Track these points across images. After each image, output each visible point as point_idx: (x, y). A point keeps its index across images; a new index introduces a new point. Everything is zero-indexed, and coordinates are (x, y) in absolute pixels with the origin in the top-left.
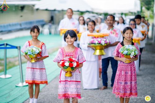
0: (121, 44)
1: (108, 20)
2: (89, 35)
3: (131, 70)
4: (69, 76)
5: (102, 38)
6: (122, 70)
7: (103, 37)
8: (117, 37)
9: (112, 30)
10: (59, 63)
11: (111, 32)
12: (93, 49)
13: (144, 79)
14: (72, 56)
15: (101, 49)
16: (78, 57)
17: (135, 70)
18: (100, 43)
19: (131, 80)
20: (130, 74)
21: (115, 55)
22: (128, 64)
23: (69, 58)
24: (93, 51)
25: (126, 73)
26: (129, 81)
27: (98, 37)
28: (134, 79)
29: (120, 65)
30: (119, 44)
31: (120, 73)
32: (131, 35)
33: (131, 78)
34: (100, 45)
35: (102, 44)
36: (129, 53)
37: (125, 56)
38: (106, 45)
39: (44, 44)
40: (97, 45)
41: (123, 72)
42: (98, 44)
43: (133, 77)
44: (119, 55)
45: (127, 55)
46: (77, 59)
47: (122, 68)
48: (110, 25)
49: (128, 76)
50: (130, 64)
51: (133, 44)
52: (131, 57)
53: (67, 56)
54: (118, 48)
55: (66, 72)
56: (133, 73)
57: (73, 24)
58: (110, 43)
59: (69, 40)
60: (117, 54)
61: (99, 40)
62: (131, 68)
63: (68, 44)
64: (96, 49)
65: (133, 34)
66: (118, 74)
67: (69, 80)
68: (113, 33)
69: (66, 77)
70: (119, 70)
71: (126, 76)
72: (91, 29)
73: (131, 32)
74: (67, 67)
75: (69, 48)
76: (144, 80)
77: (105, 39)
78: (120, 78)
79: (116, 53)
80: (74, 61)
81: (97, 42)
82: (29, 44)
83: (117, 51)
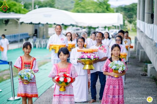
0: (110, 60)
1: (97, 37)
2: (78, 51)
3: (119, 84)
4: (63, 90)
5: (91, 54)
6: (110, 84)
7: (92, 52)
8: (106, 52)
9: (101, 46)
10: (53, 78)
11: (100, 49)
12: (83, 64)
13: (130, 92)
14: (65, 71)
15: (90, 64)
16: (71, 73)
17: (122, 84)
18: (89, 58)
19: (119, 94)
20: (118, 88)
21: (104, 70)
22: (116, 79)
23: (64, 74)
24: (83, 66)
25: (114, 87)
26: (117, 94)
27: (87, 53)
28: (121, 93)
29: (109, 80)
30: (108, 60)
31: (109, 87)
32: (118, 52)
33: (119, 92)
34: (89, 60)
35: (91, 59)
36: (117, 68)
37: (113, 71)
38: (95, 59)
39: (35, 59)
40: (86, 60)
41: (111, 86)
42: (87, 58)
43: (121, 91)
44: (108, 70)
45: (116, 70)
46: (71, 74)
47: (111, 82)
48: (99, 41)
49: (116, 90)
50: (118, 79)
51: (120, 60)
52: (119, 72)
53: (61, 72)
54: (107, 63)
55: (61, 87)
56: (121, 87)
57: (62, 39)
58: (99, 58)
59: (62, 57)
60: (106, 70)
61: (89, 55)
62: (119, 82)
63: (62, 61)
64: (86, 64)
65: (120, 50)
66: (107, 88)
67: (63, 95)
68: (102, 49)
69: (60, 91)
70: (107, 84)
71: (114, 90)
72: (80, 45)
73: (119, 49)
74: (62, 82)
75: (63, 65)
76: (130, 94)
77: (94, 55)
78: (108, 91)
79: (105, 68)
80: (68, 77)
81: (86, 57)
82: (21, 59)
83: (106, 66)
